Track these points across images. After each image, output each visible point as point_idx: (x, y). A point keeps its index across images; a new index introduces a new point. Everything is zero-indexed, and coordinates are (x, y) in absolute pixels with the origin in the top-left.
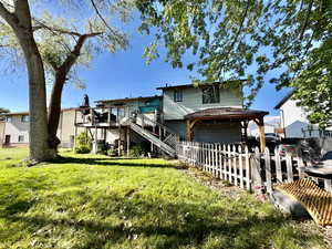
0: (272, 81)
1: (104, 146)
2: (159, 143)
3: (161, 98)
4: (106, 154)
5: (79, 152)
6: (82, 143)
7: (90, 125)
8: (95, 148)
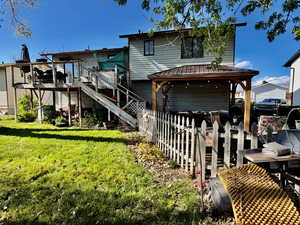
0: (259, 26)
1: (52, 113)
2: (117, 111)
3: (126, 50)
4: (54, 123)
5: (22, 120)
6: (25, 109)
7: (31, 86)
8: (40, 116)
